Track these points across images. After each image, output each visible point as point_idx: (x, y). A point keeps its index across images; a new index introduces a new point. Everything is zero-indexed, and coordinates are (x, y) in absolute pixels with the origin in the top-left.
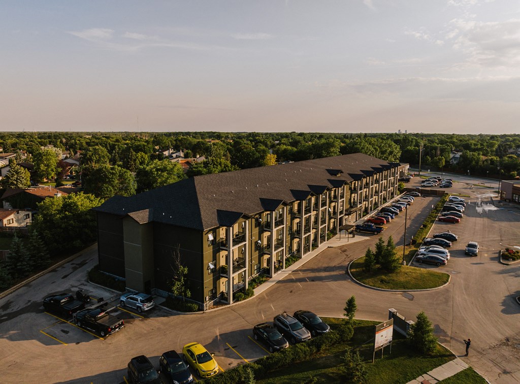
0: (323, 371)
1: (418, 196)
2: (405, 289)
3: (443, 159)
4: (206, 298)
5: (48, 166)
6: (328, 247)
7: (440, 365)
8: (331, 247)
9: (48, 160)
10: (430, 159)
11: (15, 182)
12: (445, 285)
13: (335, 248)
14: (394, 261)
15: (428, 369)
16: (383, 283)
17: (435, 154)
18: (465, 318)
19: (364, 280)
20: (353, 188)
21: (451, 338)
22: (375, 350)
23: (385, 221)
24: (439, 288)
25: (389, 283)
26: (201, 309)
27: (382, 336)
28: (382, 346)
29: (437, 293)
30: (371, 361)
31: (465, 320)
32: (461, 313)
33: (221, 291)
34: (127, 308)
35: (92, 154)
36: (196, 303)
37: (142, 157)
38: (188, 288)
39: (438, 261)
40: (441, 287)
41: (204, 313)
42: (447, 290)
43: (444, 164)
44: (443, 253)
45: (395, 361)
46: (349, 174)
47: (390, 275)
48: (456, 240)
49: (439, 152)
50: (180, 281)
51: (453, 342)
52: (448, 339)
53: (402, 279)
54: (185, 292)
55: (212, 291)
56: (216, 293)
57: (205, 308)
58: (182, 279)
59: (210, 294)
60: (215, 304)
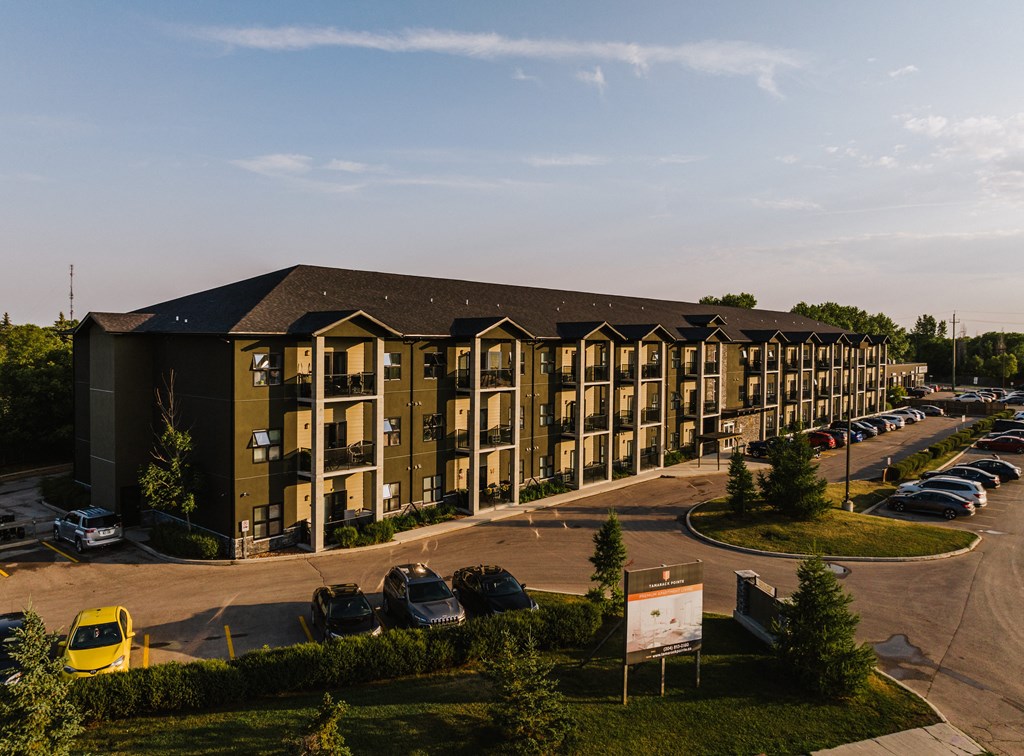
0: (435, 709)
1: (937, 414)
2: (830, 554)
3: (1011, 358)
4: (240, 524)
6: (662, 477)
7: (871, 736)
8: (668, 477)
10: (982, 362)
12: (957, 553)
13: (678, 478)
14: (811, 489)
15: (817, 743)
16: (769, 539)
17: (994, 350)
18: (1004, 626)
19: (717, 533)
20: (751, 363)
21: (939, 669)
22: (630, 660)
23: (833, 440)
24: (934, 557)
25: (788, 539)
26: (226, 553)
27: (656, 613)
28: (659, 650)
29: (929, 568)
30: (618, 699)
31: (1002, 630)
32: (991, 614)
33: (299, 519)
34: (65, 546)
36: (212, 536)
38: (192, 491)
39: (948, 505)
40: (944, 556)
41: (232, 563)
42: (961, 563)
43: (1015, 369)
44: (967, 488)
45: (705, 706)
46: (742, 331)
47: (797, 524)
48: (1016, 477)
49: (1002, 346)
50: (167, 467)
51: (942, 681)
52: (928, 671)
53: (828, 533)
54: (180, 499)
55: (266, 510)
56: (281, 519)
57: (238, 552)
58: (175, 464)
59: (258, 517)
60: (277, 548)
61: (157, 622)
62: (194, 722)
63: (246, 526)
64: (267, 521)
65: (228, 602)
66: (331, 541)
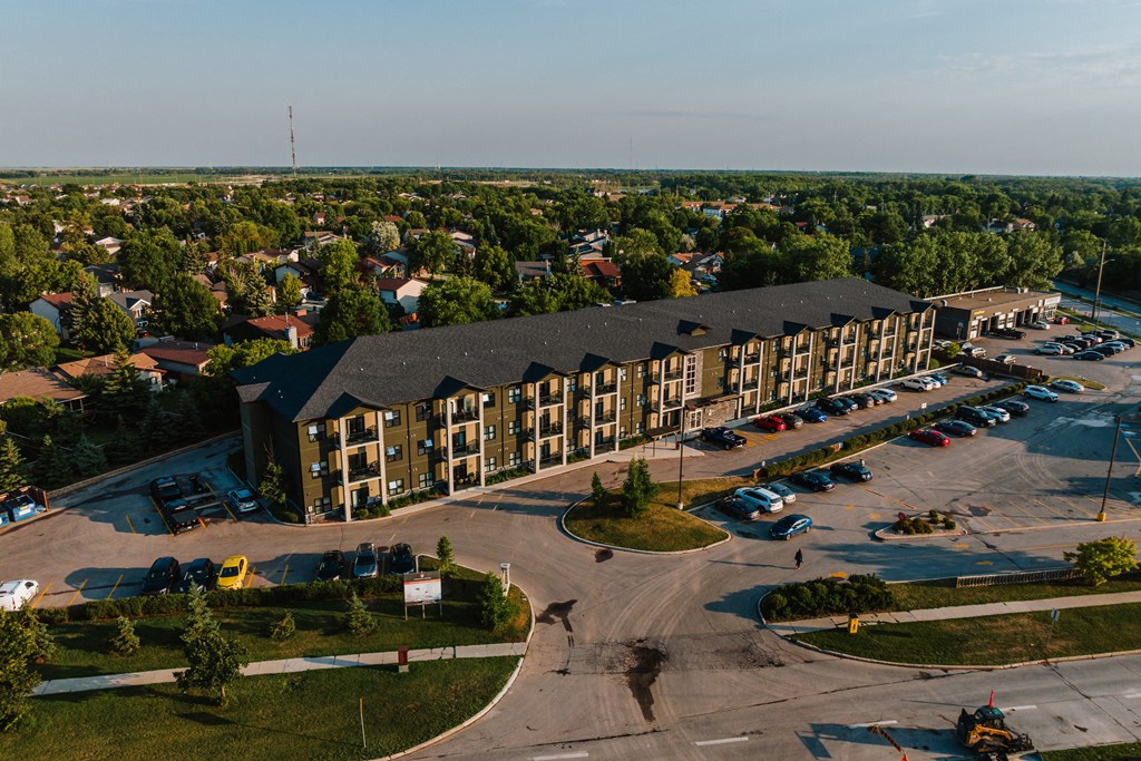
4: (308, 508)
5: (339, 268)
6: (608, 461)
9: (340, 258)
11: (254, 302)
13: (617, 464)
21: (564, 619)
22: (407, 605)
23: (783, 424)
27: (417, 589)
28: (421, 602)
31: (627, 603)
32: (638, 594)
33: (338, 504)
35: (426, 245)
36: (295, 513)
37: (496, 256)
38: (284, 492)
41: (305, 527)
46: (733, 331)
50: (272, 481)
51: (556, 625)
52: (558, 620)
54: (279, 496)
55: (322, 500)
56: (330, 503)
57: (307, 521)
58: (275, 479)
59: (318, 503)
60: (329, 518)
61: (260, 560)
62: (257, 610)
63: (310, 509)
64: (323, 505)
65: (293, 552)
66: (355, 516)
